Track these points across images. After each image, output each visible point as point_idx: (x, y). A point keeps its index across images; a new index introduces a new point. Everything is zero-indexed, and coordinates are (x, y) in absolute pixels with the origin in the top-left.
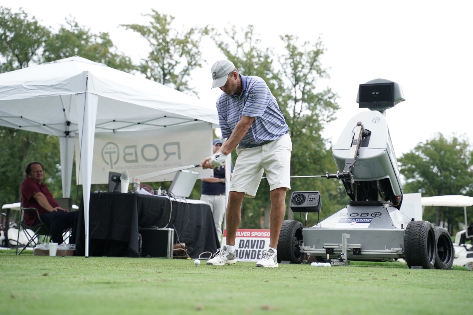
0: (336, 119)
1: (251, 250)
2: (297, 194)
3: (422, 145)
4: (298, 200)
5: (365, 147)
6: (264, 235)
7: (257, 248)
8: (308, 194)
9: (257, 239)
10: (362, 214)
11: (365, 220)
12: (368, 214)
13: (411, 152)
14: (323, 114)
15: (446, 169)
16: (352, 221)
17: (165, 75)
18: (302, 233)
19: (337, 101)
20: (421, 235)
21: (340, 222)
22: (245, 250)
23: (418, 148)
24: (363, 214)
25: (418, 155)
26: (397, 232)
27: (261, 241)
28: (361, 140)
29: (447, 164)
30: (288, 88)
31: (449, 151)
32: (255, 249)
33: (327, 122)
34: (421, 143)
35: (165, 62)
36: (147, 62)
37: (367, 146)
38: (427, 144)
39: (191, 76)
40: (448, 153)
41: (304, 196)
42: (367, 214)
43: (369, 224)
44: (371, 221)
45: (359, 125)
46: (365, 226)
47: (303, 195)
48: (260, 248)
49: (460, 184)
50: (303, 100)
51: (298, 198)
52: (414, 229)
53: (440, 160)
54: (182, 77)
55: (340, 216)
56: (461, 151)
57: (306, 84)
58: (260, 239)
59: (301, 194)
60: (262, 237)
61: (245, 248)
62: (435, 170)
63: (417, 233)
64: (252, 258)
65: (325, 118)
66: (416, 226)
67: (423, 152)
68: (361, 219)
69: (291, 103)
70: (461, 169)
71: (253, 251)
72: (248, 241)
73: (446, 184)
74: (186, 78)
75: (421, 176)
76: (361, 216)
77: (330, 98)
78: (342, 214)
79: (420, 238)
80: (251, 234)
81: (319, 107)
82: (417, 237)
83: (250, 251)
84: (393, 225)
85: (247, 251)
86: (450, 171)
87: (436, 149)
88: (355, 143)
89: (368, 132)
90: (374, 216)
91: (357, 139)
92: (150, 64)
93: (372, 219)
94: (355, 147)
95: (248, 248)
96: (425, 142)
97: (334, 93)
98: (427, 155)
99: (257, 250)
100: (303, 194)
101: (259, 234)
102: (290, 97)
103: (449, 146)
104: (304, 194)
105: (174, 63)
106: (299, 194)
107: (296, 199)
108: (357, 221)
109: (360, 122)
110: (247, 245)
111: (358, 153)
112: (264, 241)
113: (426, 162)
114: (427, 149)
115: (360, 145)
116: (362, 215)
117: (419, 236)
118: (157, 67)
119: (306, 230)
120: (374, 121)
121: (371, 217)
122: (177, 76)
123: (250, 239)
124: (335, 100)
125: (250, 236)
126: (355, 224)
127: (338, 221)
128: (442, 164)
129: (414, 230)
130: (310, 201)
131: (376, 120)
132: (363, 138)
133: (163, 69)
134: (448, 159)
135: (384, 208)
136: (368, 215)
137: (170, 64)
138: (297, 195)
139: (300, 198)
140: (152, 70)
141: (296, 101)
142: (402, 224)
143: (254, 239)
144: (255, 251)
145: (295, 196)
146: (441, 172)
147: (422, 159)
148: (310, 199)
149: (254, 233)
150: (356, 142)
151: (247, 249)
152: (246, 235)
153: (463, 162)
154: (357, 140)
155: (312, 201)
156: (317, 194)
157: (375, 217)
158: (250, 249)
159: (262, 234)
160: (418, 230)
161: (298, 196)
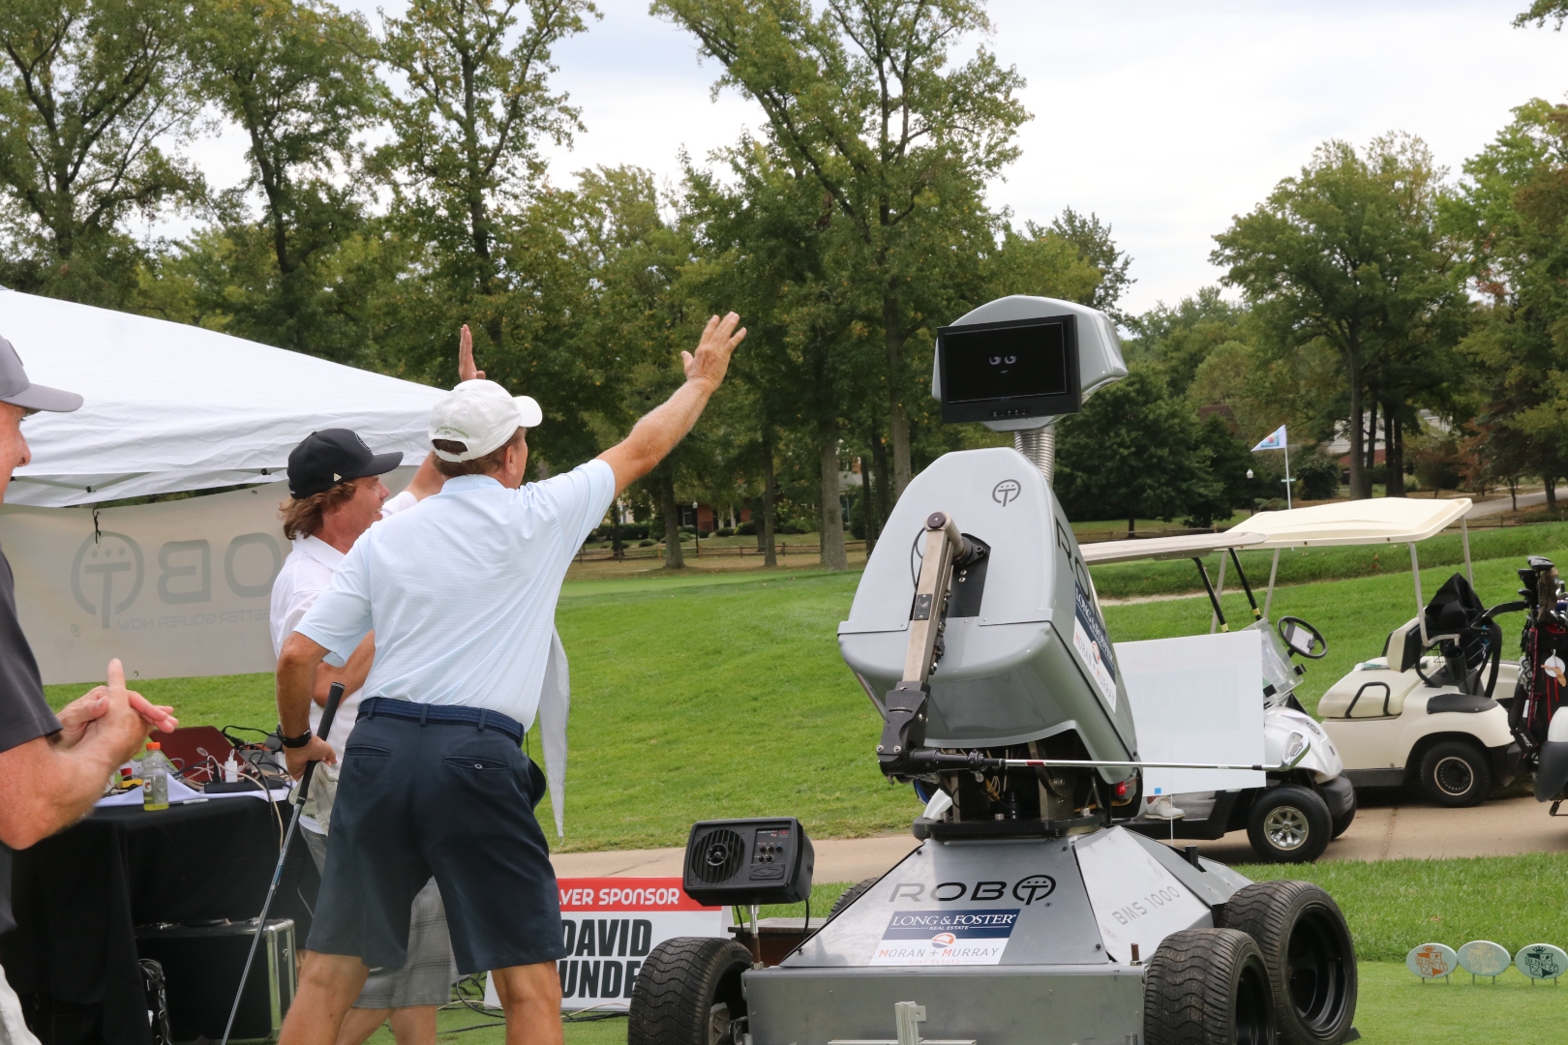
0: (1015, 153)
1: (603, 959)
2: (712, 830)
3: (1291, 188)
4: (714, 861)
5: (966, 619)
6: (646, 899)
7: (622, 952)
8: (753, 829)
9: (620, 916)
10: (979, 885)
11: (991, 919)
12: (1004, 885)
13: (1262, 211)
14: (974, 138)
15: (1367, 256)
16: (938, 924)
17: (469, 65)
18: (745, 989)
19: (1015, 94)
20: (1207, 1009)
21: (890, 934)
22: (580, 959)
23: (1280, 198)
24: (983, 887)
25: (1284, 220)
26: (1116, 978)
27: (638, 923)
28: (947, 591)
29: (1372, 239)
30: (856, 69)
31: (1374, 199)
32: (615, 957)
33: (989, 166)
34: (1291, 180)
35: (467, 23)
36: (406, 28)
37: (976, 613)
38: (1308, 183)
39: (553, 61)
40: (1371, 207)
41: (737, 836)
42: (998, 887)
43: (1001, 943)
44: (1012, 925)
45: (935, 529)
46: (987, 954)
47: (732, 833)
48: (634, 952)
49: (1411, 296)
50: (908, 103)
51: (712, 854)
52: (1179, 980)
53: (1349, 232)
54: (526, 66)
55: (892, 899)
56: (1409, 193)
57: (914, 51)
58: (632, 916)
59: (727, 832)
60: (638, 907)
61: (579, 953)
62: (1338, 261)
63: (1193, 1000)
64: (606, 994)
65: (981, 154)
66: (1188, 965)
67: (1296, 209)
68: (976, 913)
69: (872, 116)
70: (1414, 250)
71: (608, 965)
72: (588, 925)
73: (1372, 300)
74: (537, 67)
75: (1295, 283)
76: (974, 897)
77: (992, 88)
78: (903, 890)
79: (1203, 1021)
80: (597, 899)
81: (960, 121)
82: (1195, 1016)
83: (597, 964)
84: (1098, 947)
85: (586, 964)
86: (1379, 260)
87: (1334, 197)
88: (922, 610)
89: (976, 547)
90: (1024, 893)
91: (931, 591)
92: (419, 34)
93: (1016, 912)
94: (923, 629)
95: (591, 953)
96: (1299, 178)
97: (1005, 69)
98: (1309, 216)
99: (624, 961)
100: (732, 829)
101: (627, 897)
102: (865, 98)
103: (1373, 183)
104: (738, 831)
105: (493, 23)
106: (717, 829)
107: (708, 857)
108: (959, 923)
109: (939, 515)
110: (586, 942)
111: (937, 651)
112: (647, 925)
113: (1307, 240)
114: (1306, 198)
115: (943, 615)
116: (980, 894)
117: (1202, 1010)
118: (442, 42)
119: (755, 980)
120: (1000, 496)
121: (1015, 904)
122: (509, 65)
123: (596, 916)
124: (1007, 94)
125: (595, 906)
126: (951, 941)
127: (883, 929)
128: (1355, 240)
129: (1181, 984)
130: (761, 860)
131: (1007, 491)
132: (957, 574)
133: (463, 47)
134: (1372, 224)
135: (1065, 849)
136: (1001, 894)
137: (482, 29)
138: (710, 835)
139: (722, 850)
140: (429, 54)
141: (887, 106)
142: (1135, 942)
143: (609, 916)
144: (618, 965)
145: (704, 839)
146: (1355, 267)
147: (1297, 229)
148: (763, 850)
149: (608, 894)
150: (925, 605)
151: (585, 957)
152: (581, 900)
153: (1418, 228)
154: (929, 597)
155: (769, 859)
156: (788, 828)
157: (1028, 903)
158: (597, 957)
159: (639, 895)
160: (1195, 986)
161: (713, 843)
